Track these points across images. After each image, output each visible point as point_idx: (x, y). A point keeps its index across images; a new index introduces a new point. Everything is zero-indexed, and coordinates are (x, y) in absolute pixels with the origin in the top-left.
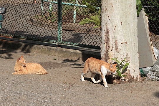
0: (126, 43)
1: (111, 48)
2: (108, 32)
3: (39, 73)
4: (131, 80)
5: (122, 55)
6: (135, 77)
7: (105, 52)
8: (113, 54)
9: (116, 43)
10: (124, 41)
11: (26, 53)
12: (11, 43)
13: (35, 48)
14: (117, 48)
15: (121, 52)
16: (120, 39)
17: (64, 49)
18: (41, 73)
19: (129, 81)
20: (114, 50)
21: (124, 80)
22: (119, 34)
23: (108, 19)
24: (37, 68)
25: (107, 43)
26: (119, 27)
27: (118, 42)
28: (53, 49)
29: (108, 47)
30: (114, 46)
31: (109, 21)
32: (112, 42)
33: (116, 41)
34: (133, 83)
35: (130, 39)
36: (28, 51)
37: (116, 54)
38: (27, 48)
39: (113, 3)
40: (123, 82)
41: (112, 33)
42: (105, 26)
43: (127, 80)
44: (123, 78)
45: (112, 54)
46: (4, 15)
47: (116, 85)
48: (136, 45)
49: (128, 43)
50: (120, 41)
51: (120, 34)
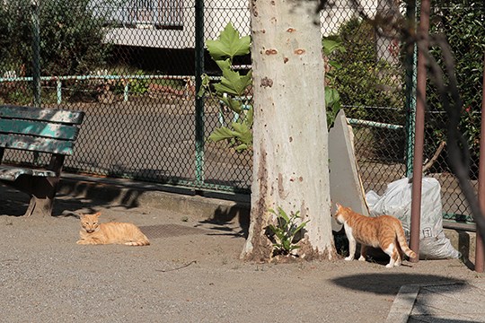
0: (301, 179)
1: (270, 190)
2: (264, 156)
3: (130, 244)
4: (312, 256)
5: (292, 205)
6: (321, 250)
7: (258, 199)
8: (274, 201)
9: (280, 180)
10: (296, 176)
11: (128, 208)
12: (104, 188)
13: (150, 198)
14: (281, 190)
15: (290, 199)
16: (288, 171)
17: (206, 200)
18: (135, 244)
19: (306, 259)
20: (276, 193)
21: (297, 256)
22: (285, 161)
23: (264, 131)
24: (129, 233)
25: (262, 179)
26: (287, 146)
27: (283, 176)
28: (185, 200)
29: (263, 188)
30: (276, 186)
31: (266, 134)
32: (271, 178)
33: (280, 175)
34: (316, 262)
35: (311, 173)
36: (135, 205)
37: (280, 201)
38: (133, 197)
39: (273, 98)
40: (294, 260)
41: (272, 158)
42: (258, 145)
43: (303, 257)
44: (295, 252)
45: (271, 203)
46: (79, 127)
47: (278, 265)
48: (323, 184)
49: (306, 180)
50: (287, 176)
51: (288, 161)
